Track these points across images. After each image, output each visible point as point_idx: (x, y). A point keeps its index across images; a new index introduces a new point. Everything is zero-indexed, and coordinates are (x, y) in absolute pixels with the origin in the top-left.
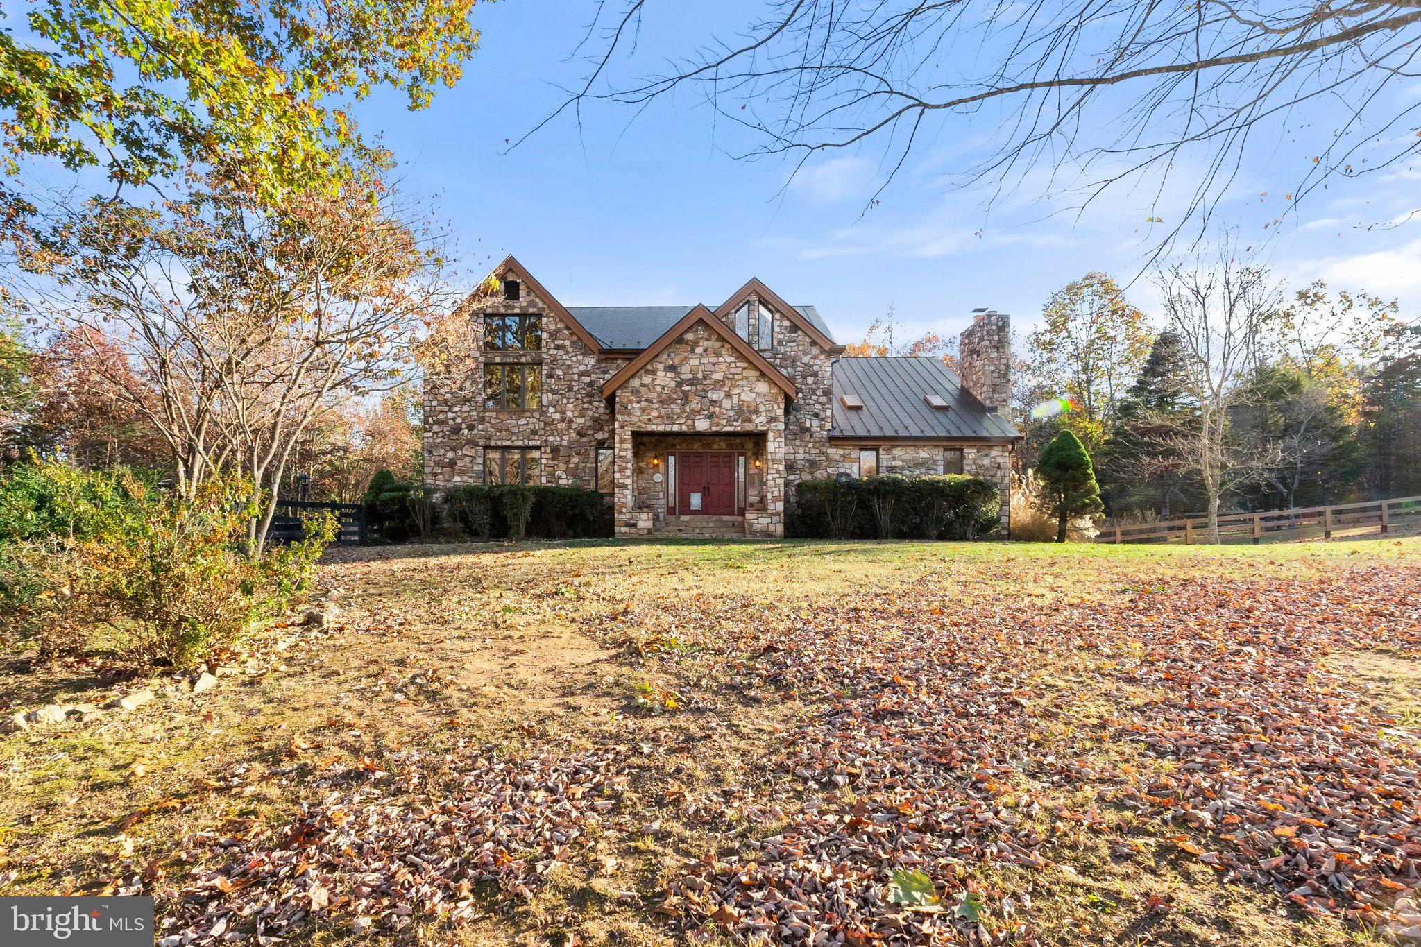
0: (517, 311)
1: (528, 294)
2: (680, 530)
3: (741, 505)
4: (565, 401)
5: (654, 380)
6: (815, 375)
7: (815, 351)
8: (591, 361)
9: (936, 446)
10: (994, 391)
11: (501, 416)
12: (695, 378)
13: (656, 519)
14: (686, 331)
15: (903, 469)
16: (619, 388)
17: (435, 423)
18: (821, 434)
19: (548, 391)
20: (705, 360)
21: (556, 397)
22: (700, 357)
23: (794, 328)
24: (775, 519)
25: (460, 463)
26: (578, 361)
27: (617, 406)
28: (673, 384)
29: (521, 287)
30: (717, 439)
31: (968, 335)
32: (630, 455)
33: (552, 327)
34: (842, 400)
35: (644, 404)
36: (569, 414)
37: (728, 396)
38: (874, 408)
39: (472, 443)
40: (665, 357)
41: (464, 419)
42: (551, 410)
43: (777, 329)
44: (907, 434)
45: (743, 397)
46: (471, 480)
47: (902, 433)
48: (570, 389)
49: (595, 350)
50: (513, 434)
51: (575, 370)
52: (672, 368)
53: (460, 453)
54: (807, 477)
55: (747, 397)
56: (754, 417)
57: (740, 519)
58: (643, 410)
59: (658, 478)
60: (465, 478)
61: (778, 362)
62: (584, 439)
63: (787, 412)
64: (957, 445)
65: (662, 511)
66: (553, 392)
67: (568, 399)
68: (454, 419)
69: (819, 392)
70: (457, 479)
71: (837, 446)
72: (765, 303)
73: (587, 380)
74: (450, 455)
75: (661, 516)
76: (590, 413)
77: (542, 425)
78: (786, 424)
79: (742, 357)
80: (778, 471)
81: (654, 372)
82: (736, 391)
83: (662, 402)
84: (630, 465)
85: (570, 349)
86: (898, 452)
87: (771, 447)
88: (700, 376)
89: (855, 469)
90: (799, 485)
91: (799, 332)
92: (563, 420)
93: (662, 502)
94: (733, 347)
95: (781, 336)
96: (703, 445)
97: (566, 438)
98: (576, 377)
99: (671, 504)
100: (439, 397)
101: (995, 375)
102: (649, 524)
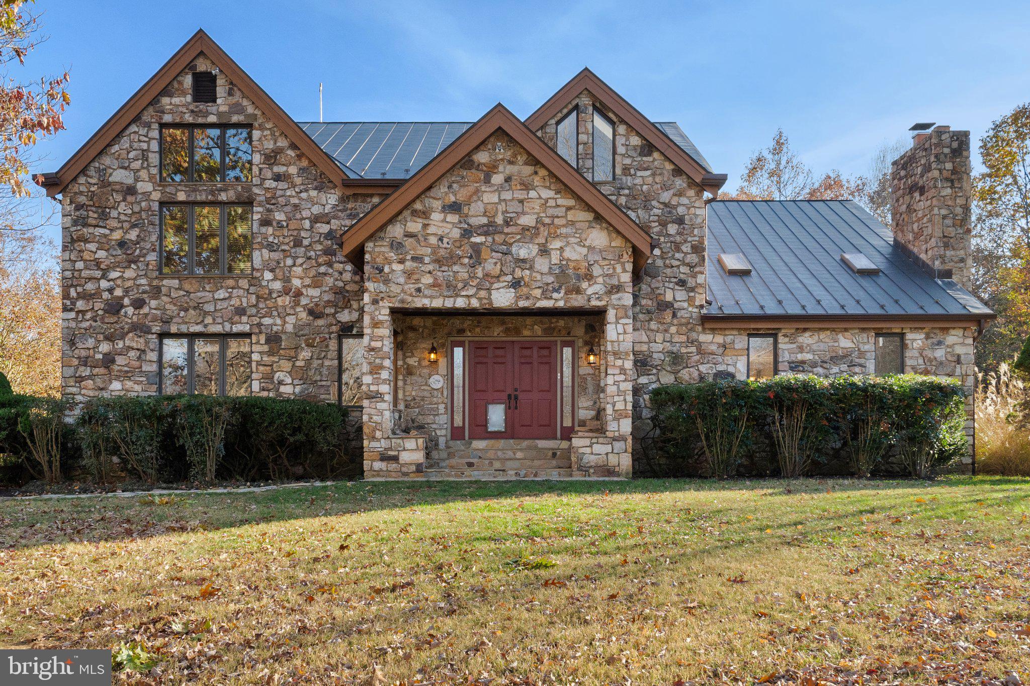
0: (212, 119)
1: (230, 93)
2: (470, 465)
3: (568, 423)
4: (289, 262)
5: (425, 226)
6: (680, 221)
7: (680, 183)
8: (332, 199)
9: (863, 330)
10: (946, 246)
11: (187, 286)
12: (491, 224)
13: (430, 448)
14: (477, 148)
15: (814, 365)
16: (371, 237)
17: (80, 296)
18: (689, 312)
19: (262, 246)
20: (507, 195)
21: (275, 256)
22: (500, 189)
23: (648, 148)
24: (618, 446)
25: (120, 360)
26: (310, 199)
27: (367, 268)
28: (456, 233)
29: (220, 81)
30: (529, 320)
31: (905, 164)
32: (388, 345)
33: (269, 145)
34: (720, 262)
35: (409, 264)
36: (297, 283)
37: (544, 251)
38: (768, 274)
39: (140, 329)
40: (444, 189)
41: (126, 291)
42: (268, 275)
43: (621, 150)
44: (820, 311)
45: (568, 253)
46: (137, 388)
47: (813, 309)
48: (298, 243)
49: (337, 181)
50: (206, 313)
51: (306, 214)
52: (455, 208)
53: (120, 344)
54: (667, 379)
55: (574, 253)
56: (584, 285)
57: (564, 444)
58: (409, 274)
59: (437, 382)
60: (129, 384)
61: (623, 200)
62: (320, 322)
63: (637, 277)
64: (896, 328)
65: (443, 434)
66: (271, 247)
67: (295, 258)
68: (111, 290)
69: (686, 248)
70: (116, 386)
71: (713, 330)
72: (602, 110)
73: (324, 228)
74: (105, 347)
75: (442, 441)
76: (330, 281)
77: (253, 299)
78: (635, 297)
79: (565, 189)
80: (623, 371)
81: (425, 214)
82: (556, 244)
83: (438, 261)
84: (387, 363)
85: (298, 181)
86: (806, 339)
87: (612, 332)
88: (499, 220)
89: (741, 366)
90: (656, 393)
91: (656, 155)
92: (286, 291)
93: (443, 419)
94: (552, 174)
95: (628, 161)
96: (507, 331)
97: (291, 320)
98: (307, 225)
99: (458, 422)
100: (86, 256)
101: (948, 222)
102: (419, 457)
